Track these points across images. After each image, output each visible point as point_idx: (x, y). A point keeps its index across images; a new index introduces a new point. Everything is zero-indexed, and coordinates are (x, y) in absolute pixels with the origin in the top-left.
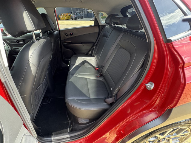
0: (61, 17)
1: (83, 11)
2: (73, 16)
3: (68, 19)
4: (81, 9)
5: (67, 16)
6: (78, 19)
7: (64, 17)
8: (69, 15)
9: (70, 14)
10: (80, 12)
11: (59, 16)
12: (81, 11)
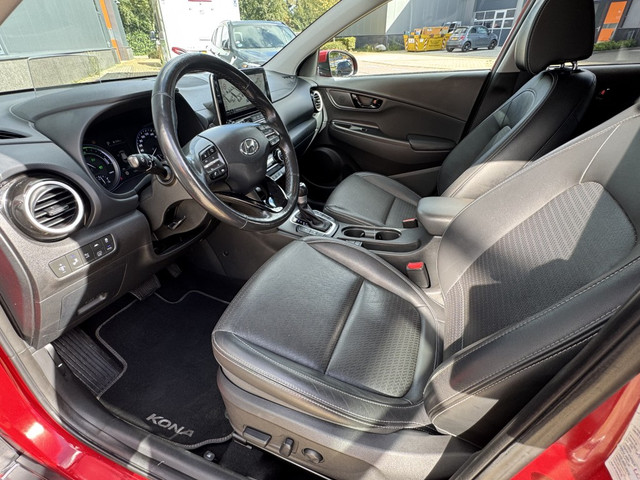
0: (411, 41)
1: (504, 19)
2: (457, 37)
3: (433, 48)
4: (497, 12)
5: (432, 36)
6: (475, 49)
7: (422, 40)
8: (442, 36)
9: (445, 31)
10: (488, 25)
11: (405, 37)
12: (495, 19)
